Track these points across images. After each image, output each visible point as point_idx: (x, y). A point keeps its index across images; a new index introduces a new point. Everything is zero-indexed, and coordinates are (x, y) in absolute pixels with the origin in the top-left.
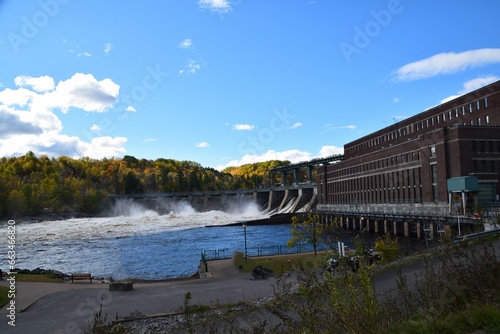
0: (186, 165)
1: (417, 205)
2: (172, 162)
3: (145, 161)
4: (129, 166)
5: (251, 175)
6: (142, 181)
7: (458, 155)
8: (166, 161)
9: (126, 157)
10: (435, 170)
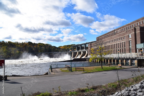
0: (47, 45)
1: (124, 54)
2: (43, 44)
3: (35, 43)
4: (30, 45)
5: (66, 48)
6: (34, 49)
7: (140, 36)
8: (41, 44)
9: (29, 42)
10: (130, 42)
